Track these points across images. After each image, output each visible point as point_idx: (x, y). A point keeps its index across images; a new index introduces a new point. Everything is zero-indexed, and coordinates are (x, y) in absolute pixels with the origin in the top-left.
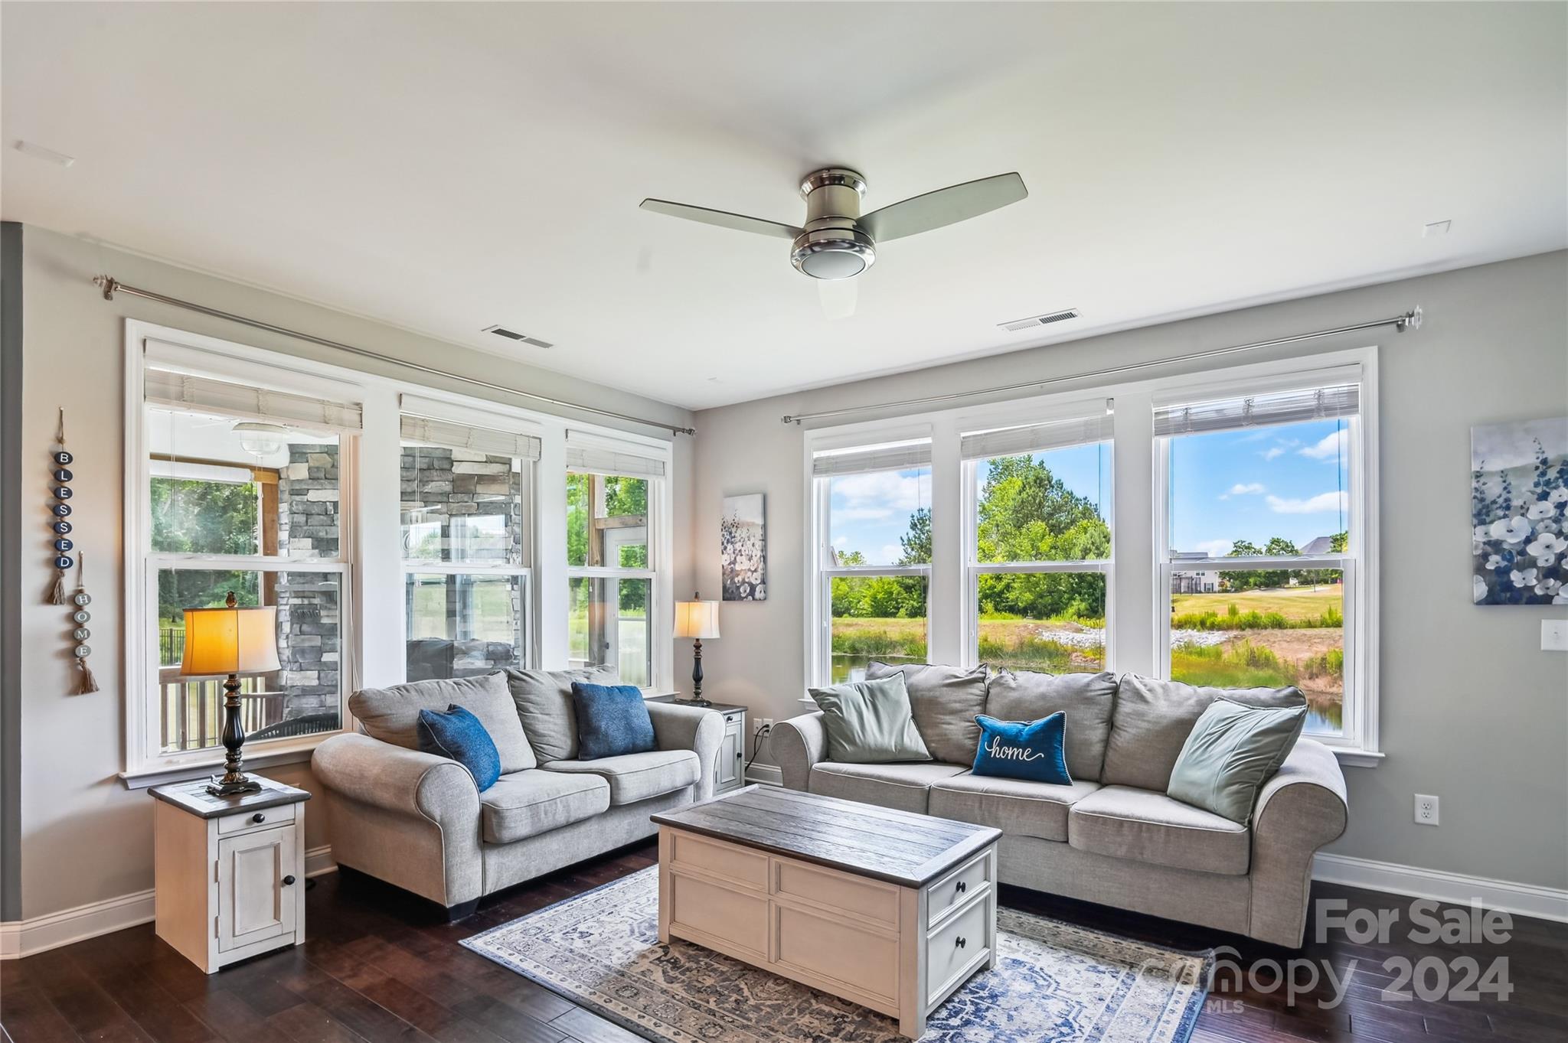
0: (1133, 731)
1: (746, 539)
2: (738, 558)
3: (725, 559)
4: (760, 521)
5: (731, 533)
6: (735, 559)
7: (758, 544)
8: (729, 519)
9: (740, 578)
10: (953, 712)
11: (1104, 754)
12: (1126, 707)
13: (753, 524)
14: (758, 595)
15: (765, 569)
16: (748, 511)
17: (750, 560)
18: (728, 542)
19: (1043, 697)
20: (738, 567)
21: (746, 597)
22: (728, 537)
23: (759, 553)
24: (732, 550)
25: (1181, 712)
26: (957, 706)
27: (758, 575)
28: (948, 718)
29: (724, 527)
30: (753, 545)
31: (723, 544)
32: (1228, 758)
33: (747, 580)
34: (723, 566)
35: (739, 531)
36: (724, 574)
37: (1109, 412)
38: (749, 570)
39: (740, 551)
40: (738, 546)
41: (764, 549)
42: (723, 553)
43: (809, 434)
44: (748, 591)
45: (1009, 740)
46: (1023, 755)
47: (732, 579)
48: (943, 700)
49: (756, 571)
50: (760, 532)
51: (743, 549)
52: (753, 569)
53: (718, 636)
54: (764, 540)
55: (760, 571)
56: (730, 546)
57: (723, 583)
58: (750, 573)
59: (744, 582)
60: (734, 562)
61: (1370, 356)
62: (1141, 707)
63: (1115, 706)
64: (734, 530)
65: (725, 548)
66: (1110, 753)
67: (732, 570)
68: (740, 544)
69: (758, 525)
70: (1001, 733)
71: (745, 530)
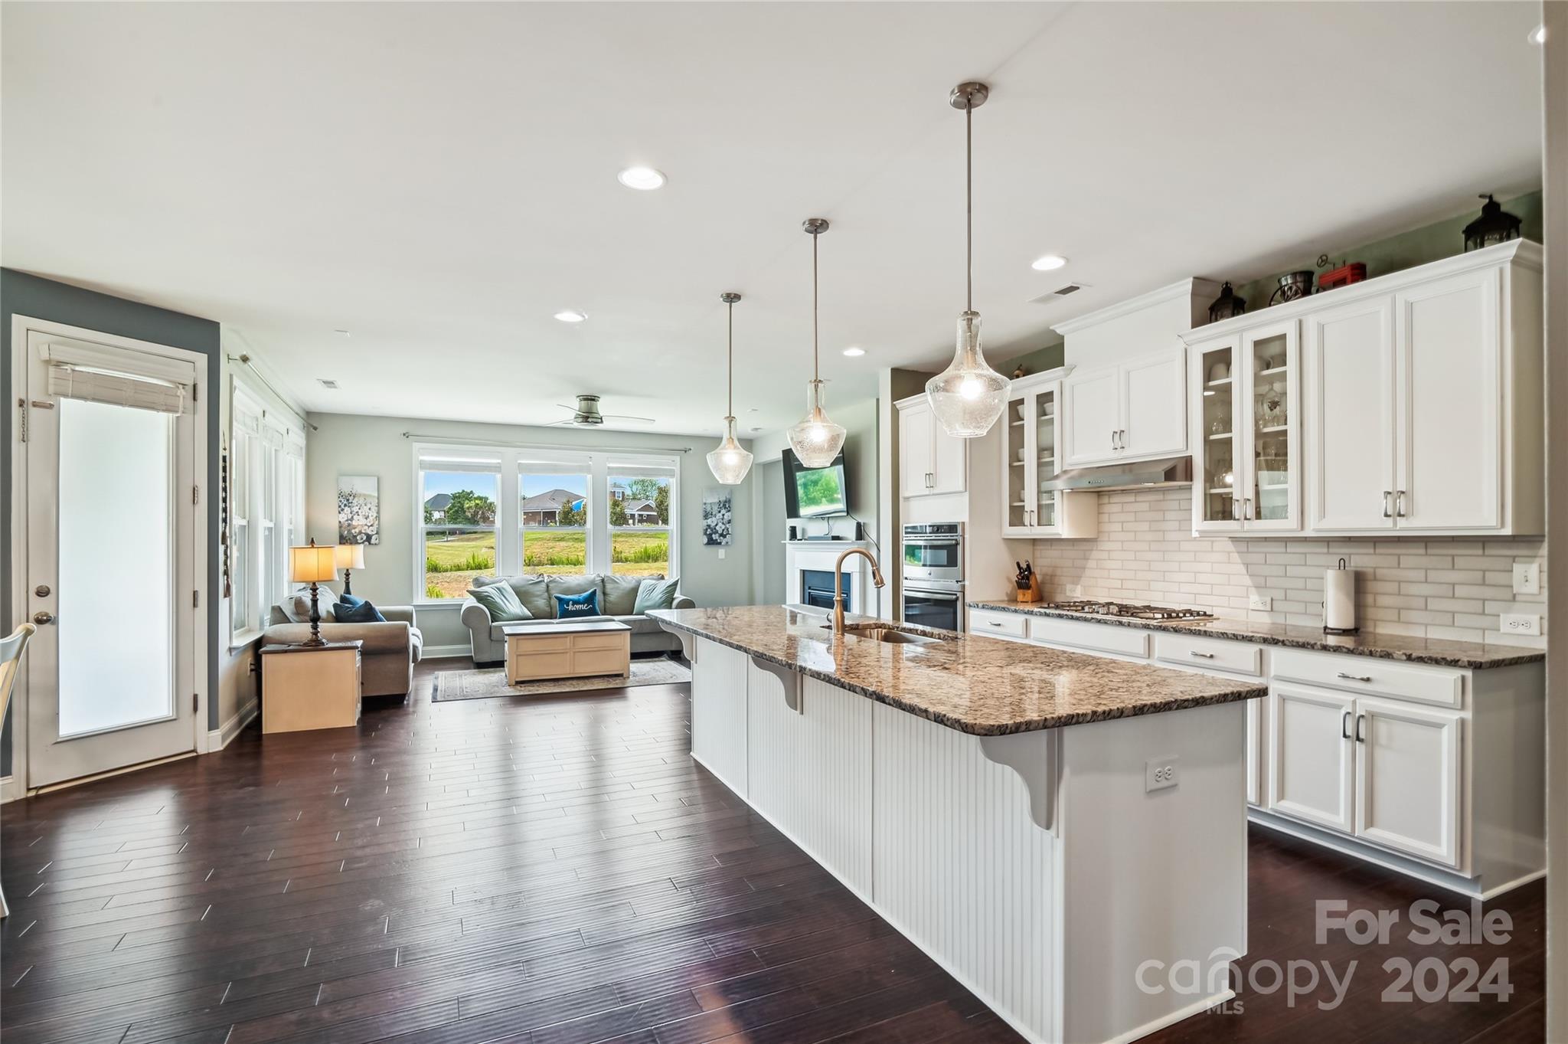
0: (616, 594)
1: (363, 505)
2: (355, 517)
3: (343, 517)
4: (376, 495)
5: (348, 500)
6: (352, 517)
7: (375, 509)
8: (346, 490)
9: (357, 530)
10: (538, 596)
11: (605, 605)
12: (609, 586)
13: (370, 496)
14: (373, 541)
15: (379, 524)
16: (365, 487)
17: (366, 518)
18: (345, 505)
19: (579, 585)
20: (354, 523)
21: (363, 543)
22: (345, 502)
23: (375, 515)
24: (350, 511)
25: (633, 584)
26: (538, 593)
27: (374, 528)
28: (536, 599)
29: (341, 495)
30: (370, 509)
31: (340, 506)
32: (660, 596)
33: (363, 531)
34: (340, 522)
35: (356, 499)
36: (340, 527)
37: (590, 463)
38: (366, 525)
39: (357, 512)
40: (355, 509)
41: (378, 513)
42: (340, 513)
43: (416, 446)
44: (365, 538)
45: (575, 602)
46: (584, 607)
47: (349, 531)
48: (531, 591)
49: (372, 526)
50: (377, 501)
51: (360, 511)
52: (370, 524)
53: (364, 567)
54: (378, 506)
55: (375, 526)
56: (346, 509)
57: (340, 533)
58: (367, 527)
59: (360, 533)
60: (352, 519)
61: (678, 459)
62: (616, 585)
63: (604, 586)
64: (351, 498)
65: (343, 510)
66: (607, 604)
67: (349, 525)
68: (358, 508)
69: (374, 497)
70: (571, 600)
71: (361, 501)
